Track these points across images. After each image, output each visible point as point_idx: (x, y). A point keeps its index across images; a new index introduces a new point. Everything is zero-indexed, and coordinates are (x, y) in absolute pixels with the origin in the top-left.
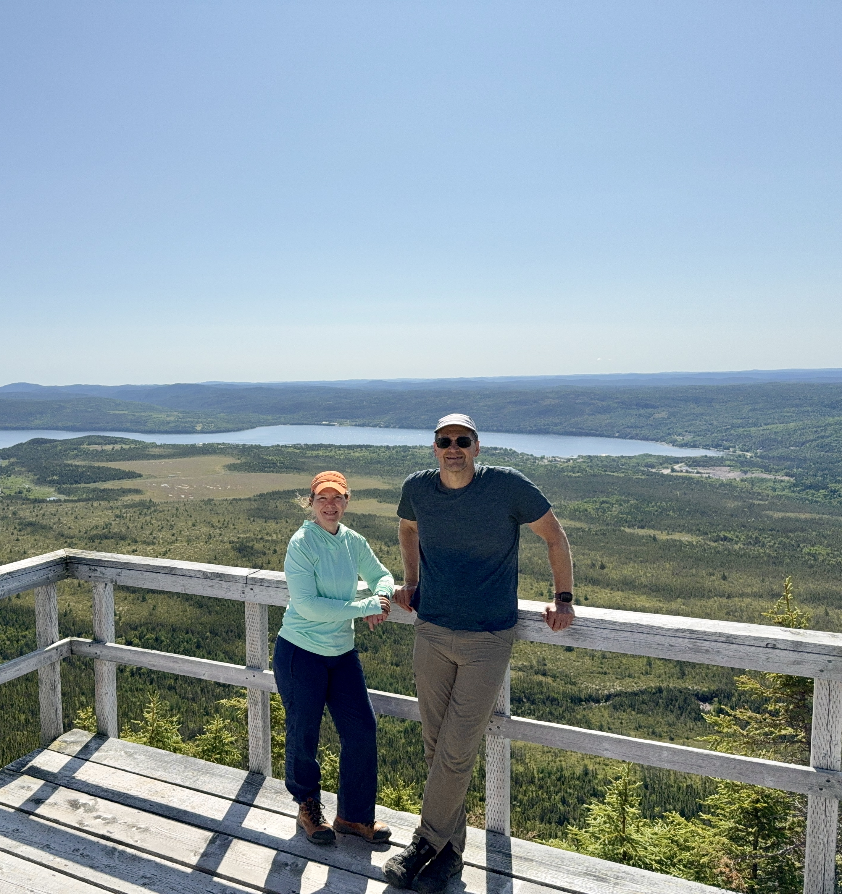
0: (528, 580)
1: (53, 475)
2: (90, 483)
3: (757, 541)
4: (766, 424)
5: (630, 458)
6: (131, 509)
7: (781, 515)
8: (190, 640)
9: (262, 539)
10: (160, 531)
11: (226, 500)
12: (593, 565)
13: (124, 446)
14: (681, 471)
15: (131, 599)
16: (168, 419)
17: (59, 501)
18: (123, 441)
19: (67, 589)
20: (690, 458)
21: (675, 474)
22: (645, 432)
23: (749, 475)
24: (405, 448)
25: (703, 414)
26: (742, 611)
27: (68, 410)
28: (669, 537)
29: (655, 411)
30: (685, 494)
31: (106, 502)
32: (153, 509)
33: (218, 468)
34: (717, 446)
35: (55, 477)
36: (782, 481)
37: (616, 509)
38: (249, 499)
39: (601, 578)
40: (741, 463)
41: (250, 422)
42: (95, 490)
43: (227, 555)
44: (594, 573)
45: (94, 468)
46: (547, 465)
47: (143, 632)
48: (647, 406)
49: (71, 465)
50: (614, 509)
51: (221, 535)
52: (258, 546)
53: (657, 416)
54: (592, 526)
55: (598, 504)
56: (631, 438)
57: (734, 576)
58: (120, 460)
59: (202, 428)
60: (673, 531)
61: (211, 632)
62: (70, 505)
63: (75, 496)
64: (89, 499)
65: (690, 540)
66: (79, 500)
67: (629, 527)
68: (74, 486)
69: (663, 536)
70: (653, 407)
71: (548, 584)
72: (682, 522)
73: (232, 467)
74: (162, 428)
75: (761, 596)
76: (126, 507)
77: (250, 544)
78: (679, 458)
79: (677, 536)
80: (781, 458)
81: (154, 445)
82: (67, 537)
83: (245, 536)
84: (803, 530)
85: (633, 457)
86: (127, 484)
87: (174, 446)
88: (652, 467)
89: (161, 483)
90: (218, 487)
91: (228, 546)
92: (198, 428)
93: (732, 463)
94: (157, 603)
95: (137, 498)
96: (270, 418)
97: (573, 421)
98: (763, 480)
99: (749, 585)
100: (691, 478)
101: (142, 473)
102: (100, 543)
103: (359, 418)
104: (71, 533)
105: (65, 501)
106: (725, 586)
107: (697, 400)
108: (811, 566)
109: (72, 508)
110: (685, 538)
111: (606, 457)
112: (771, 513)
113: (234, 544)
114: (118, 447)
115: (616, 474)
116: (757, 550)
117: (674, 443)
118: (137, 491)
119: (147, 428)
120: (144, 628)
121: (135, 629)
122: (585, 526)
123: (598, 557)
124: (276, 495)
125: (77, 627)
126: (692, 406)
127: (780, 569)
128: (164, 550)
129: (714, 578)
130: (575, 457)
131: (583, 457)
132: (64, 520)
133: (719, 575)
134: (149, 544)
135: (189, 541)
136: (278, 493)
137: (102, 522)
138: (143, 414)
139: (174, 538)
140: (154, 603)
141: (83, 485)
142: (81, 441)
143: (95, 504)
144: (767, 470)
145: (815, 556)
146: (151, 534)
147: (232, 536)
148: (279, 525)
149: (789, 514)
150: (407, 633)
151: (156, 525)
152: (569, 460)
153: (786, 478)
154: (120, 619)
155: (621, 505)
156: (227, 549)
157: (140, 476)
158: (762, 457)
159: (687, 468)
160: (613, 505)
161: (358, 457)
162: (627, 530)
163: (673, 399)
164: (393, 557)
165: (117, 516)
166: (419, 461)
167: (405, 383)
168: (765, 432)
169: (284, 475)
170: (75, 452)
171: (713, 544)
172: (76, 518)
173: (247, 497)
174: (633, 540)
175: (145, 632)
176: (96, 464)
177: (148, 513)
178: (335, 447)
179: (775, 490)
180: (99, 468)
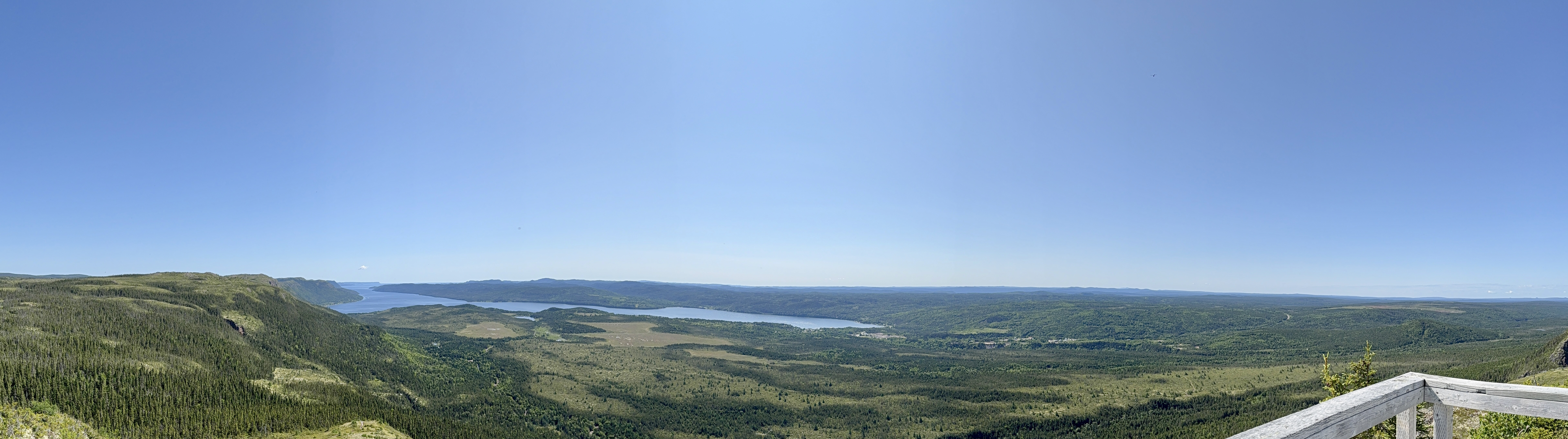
0: (798, 394)
1: (560, 327)
2: (578, 333)
3: (893, 368)
4: (897, 312)
5: (843, 329)
6: (599, 349)
7: (902, 354)
8: (630, 426)
9: (669, 371)
10: (615, 363)
11: (650, 348)
12: (827, 384)
13: (597, 314)
14: (864, 335)
15: (598, 400)
16: (621, 300)
17: (562, 342)
18: (596, 311)
19: (565, 390)
20: (867, 329)
21: (861, 337)
22: (849, 316)
23: (890, 336)
24: (740, 323)
25: (873, 307)
26: (887, 401)
27: (568, 293)
28: (859, 368)
29: (853, 305)
30: (865, 346)
31: (586, 345)
32: (611, 350)
33: (647, 329)
34: (878, 323)
35: (561, 329)
36: (902, 339)
37: (836, 355)
38: (662, 348)
39: (830, 391)
40: (888, 330)
41: (663, 304)
42: (580, 337)
43: (651, 379)
44: (827, 388)
45: (580, 325)
46: (806, 333)
47: (604, 419)
48: (850, 303)
49: (569, 323)
50: (835, 355)
51: (647, 367)
52: (667, 375)
53: (854, 308)
54: (826, 364)
55: (828, 353)
56: (842, 319)
57: (884, 385)
58: (594, 322)
59: (639, 306)
60: (861, 365)
61: (642, 423)
62: (568, 344)
63: (570, 340)
64: (577, 342)
65: (867, 369)
66: (572, 342)
67: (842, 364)
68: (570, 334)
69: (856, 368)
70: (852, 303)
71: (806, 395)
72: (863, 360)
73: (654, 329)
74: (618, 305)
75: (894, 394)
76: (597, 348)
77: (663, 374)
78: (863, 329)
79: (862, 367)
80: (902, 328)
81: (613, 315)
82: (566, 362)
83: (660, 369)
84: (910, 361)
85: (844, 328)
86: (597, 335)
87: (624, 316)
88: (852, 333)
89: (616, 336)
90: (646, 340)
91: (652, 374)
92: (637, 306)
93: (884, 331)
94: (613, 403)
95: (603, 343)
96: (673, 302)
97: (817, 310)
98: (896, 339)
99: (890, 389)
100: (868, 338)
101: (606, 330)
102: (582, 367)
103: (717, 305)
104: (568, 360)
105: (566, 342)
106: (881, 391)
107: (871, 300)
108: (912, 377)
109: (569, 346)
110: (865, 368)
111: (832, 329)
112: (898, 354)
113: (654, 373)
114: (593, 314)
115: (836, 337)
116: (893, 372)
117: (861, 322)
118: (603, 340)
119: (609, 305)
120: (605, 417)
121: (600, 417)
122: (822, 364)
123: (829, 380)
124: (676, 346)
125: (570, 411)
126: (869, 303)
127: (901, 380)
128: (617, 373)
129: (876, 387)
130: (819, 329)
131: (822, 329)
132: (564, 352)
133: (878, 385)
134: (609, 370)
135: (630, 370)
136: (677, 345)
137: (584, 355)
138: (607, 297)
139: (623, 367)
140: (611, 403)
141: (574, 334)
142: (574, 310)
143: (581, 345)
144: (898, 334)
145: (913, 372)
146: (610, 364)
147: (653, 368)
148: (677, 363)
149: (905, 354)
150: (742, 425)
151: (613, 359)
152: (816, 330)
153: (904, 337)
154: (592, 410)
155: (838, 353)
156: (651, 376)
157: (605, 331)
158: (896, 328)
159: (866, 334)
160: (835, 353)
161: (717, 327)
162: (841, 366)
163: (861, 300)
164: (735, 383)
165: (592, 353)
166: (747, 330)
167: (739, 288)
168: (897, 316)
169: (680, 335)
170: (571, 316)
171: (876, 370)
172: (571, 352)
173: (661, 347)
174: (843, 370)
175: (605, 419)
176: (582, 323)
177: (609, 352)
178: (706, 320)
179: (900, 343)
180: (583, 325)
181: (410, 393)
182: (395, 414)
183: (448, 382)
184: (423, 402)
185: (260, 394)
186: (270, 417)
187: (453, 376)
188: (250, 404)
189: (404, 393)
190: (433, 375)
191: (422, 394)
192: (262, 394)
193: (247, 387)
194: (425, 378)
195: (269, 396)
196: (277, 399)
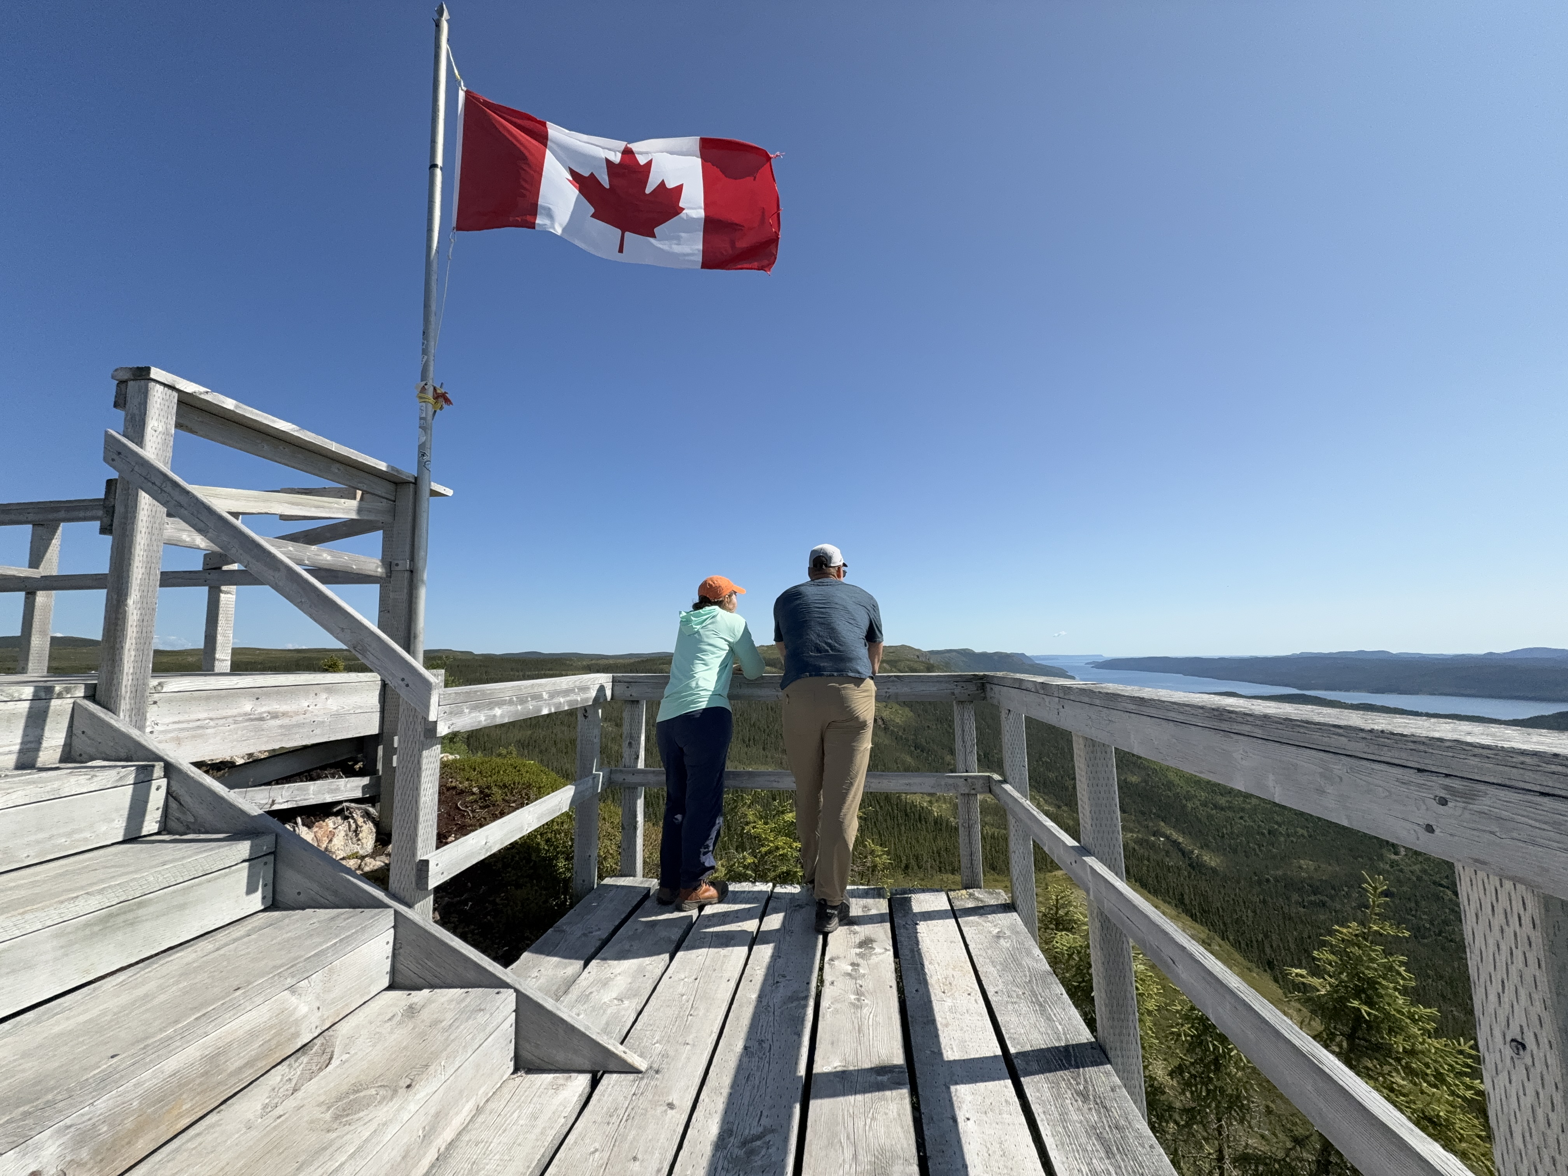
181: (1181, 840)
182: (1151, 870)
183: (1266, 832)
184: (1210, 859)
185: (917, 817)
186: (935, 849)
187: (1277, 823)
188: (903, 828)
189: (1167, 838)
190: (1230, 814)
191: (1207, 846)
192: (920, 816)
193: (897, 805)
194: (1210, 817)
195: (931, 819)
196: (944, 825)
